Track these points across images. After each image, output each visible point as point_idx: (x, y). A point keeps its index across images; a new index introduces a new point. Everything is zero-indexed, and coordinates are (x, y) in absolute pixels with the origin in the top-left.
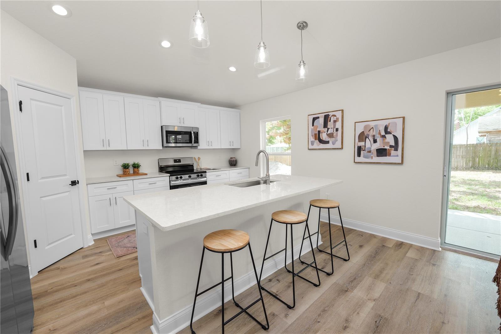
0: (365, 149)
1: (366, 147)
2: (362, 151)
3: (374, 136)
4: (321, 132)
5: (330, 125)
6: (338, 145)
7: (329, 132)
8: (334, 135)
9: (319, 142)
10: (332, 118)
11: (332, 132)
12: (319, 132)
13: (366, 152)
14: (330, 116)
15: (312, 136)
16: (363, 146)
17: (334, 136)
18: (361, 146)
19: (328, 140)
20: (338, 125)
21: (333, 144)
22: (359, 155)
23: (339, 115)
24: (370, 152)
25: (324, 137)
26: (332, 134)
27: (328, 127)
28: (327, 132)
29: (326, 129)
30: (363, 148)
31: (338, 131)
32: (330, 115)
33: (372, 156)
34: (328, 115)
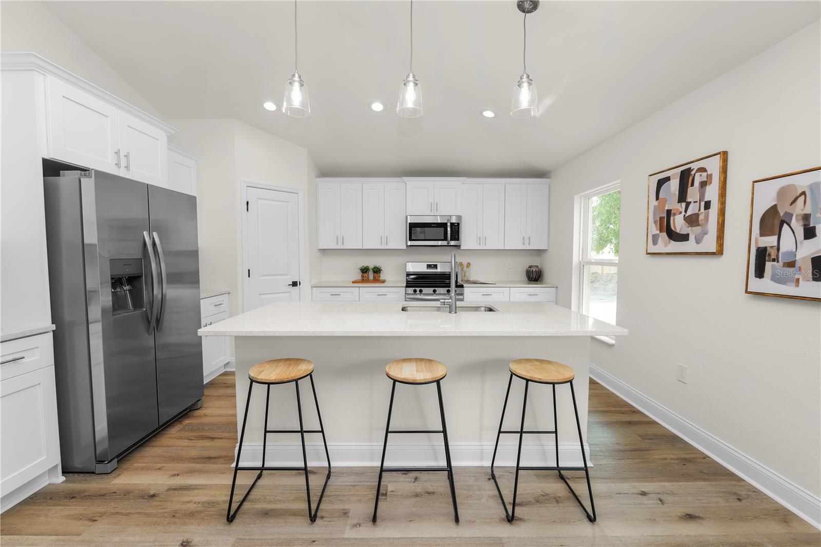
0: (778, 256)
1: (781, 251)
2: (769, 261)
3: (806, 218)
4: (672, 212)
5: (693, 193)
6: (709, 243)
7: (689, 213)
8: (700, 219)
9: (668, 237)
10: (697, 175)
11: (697, 212)
12: (669, 212)
13: (781, 263)
14: (693, 173)
15: (655, 222)
16: (772, 247)
17: (700, 222)
18: (765, 248)
19: (685, 233)
20: (712, 193)
21: (698, 241)
22: (760, 273)
23: (713, 166)
24: (791, 264)
25: (679, 224)
26: (697, 215)
27: (689, 200)
28: (686, 211)
29: (684, 205)
30: (773, 253)
31: (709, 208)
32: (694, 169)
33: (797, 276)
34: (689, 170)
